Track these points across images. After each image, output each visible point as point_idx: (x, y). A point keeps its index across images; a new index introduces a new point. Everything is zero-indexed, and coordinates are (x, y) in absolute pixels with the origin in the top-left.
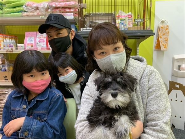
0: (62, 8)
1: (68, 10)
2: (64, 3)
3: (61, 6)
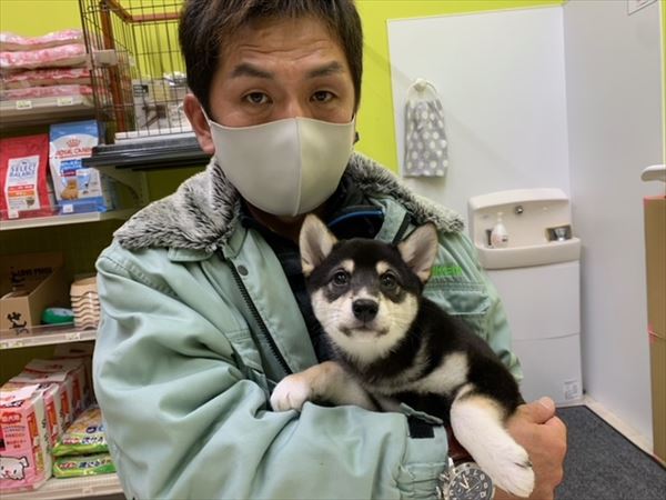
0: (38, 69)
1: (60, 77)
2: (41, 52)
3: (30, 64)
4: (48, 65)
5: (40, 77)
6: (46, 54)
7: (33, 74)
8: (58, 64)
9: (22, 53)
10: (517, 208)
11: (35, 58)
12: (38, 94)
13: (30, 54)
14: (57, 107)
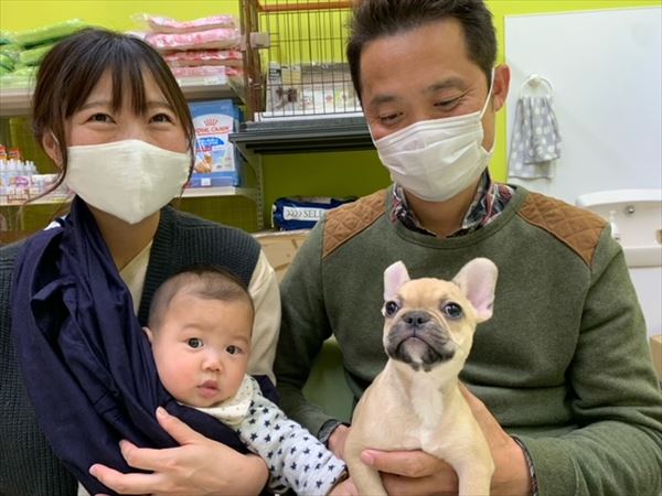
0: (189, 51)
1: (208, 58)
2: (195, 35)
3: (183, 45)
4: (198, 47)
5: (190, 58)
6: (199, 37)
7: (184, 55)
8: (208, 46)
9: (177, 36)
10: (628, 208)
11: (189, 39)
12: (187, 74)
13: (184, 37)
14: (204, 87)
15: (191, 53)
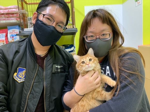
1: (11, 16)
2: (7, 10)
3: (5, 13)
4: (9, 13)
6: (8, 11)
7: (5, 15)
8: (11, 13)
11: (6, 11)
12: (6, 19)
13: (5, 11)
15: (7, 15)
